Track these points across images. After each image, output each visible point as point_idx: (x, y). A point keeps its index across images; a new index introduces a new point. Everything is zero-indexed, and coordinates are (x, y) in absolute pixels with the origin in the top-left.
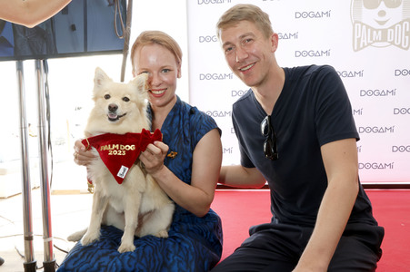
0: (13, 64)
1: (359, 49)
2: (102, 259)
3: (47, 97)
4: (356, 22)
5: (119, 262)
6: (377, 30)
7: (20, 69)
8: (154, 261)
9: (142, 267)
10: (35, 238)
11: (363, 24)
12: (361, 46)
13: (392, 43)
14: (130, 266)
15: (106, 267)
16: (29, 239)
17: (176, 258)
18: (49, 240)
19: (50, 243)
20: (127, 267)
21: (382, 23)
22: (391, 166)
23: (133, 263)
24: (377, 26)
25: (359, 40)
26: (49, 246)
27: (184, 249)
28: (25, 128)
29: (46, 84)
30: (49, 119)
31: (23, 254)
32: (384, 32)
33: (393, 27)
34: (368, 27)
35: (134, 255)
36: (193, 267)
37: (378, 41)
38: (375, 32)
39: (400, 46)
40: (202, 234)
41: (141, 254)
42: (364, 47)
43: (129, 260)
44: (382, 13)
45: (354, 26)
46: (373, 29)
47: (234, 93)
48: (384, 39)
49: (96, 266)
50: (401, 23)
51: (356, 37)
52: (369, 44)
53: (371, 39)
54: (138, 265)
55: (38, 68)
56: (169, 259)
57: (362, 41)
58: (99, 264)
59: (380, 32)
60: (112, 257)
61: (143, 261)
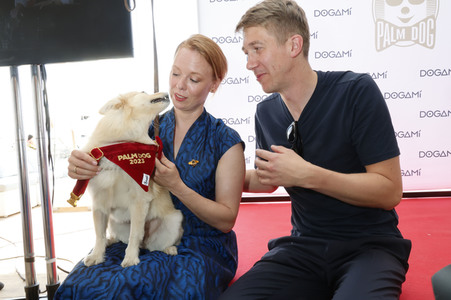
0: (6, 70)
1: (382, 49)
2: (104, 274)
3: (46, 105)
4: (379, 20)
5: (122, 277)
6: (401, 29)
7: (14, 75)
8: (161, 275)
9: (147, 281)
10: (36, 259)
11: (385, 22)
12: (384, 46)
13: (417, 42)
14: (134, 280)
15: (109, 281)
16: (30, 260)
17: (184, 271)
18: (52, 261)
19: (53, 265)
20: (131, 281)
21: (405, 21)
22: (418, 172)
23: (137, 276)
24: (401, 24)
25: (382, 39)
26: (52, 268)
27: (194, 263)
28: (23, 140)
29: (45, 92)
30: (48, 130)
31: (25, 277)
32: (408, 30)
33: (417, 25)
34: (391, 25)
35: (137, 269)
36: (203, 282)
37: (402, 40)
38: (398, 31)
39: (425, 45)
40: (214, 248)
41: (145, 268)
42: (387, 46)
43: (133, 275)
44: (405, 10)
45: (376, 24)
46: (396, 28)
47: (251, 99)
48: (408, 37)
49: (97, 282)
50: (425, 20)
51: (379, 36)
52: (393, 43)
53: (395, 38)
54: (143, 279)
55: (34, 74)
56: (177, 273)
57: (385, 40)
58: (101, 279)
59: (403, 30)
60: (114, 272)
61: (149, 275)
